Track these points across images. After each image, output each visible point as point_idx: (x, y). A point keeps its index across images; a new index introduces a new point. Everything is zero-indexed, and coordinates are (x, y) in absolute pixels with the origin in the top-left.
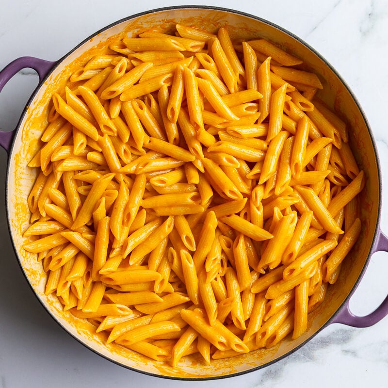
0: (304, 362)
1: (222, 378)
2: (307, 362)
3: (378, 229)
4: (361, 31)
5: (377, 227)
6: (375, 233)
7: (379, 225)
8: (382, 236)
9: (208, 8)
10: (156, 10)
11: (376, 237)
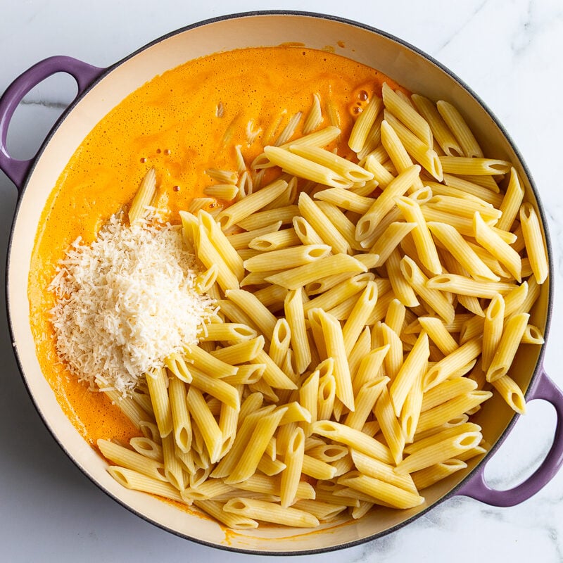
0: (426, 528)
1: (288, 555)
2: (430, 527)
3: (540, 367)
4: (512, 48)
5: (538, 364)
6: (535, 373)
7: (541, 361)
8: (544, 378)
9: (334, 19)
10: (259, 13)
11: (536, 378)
